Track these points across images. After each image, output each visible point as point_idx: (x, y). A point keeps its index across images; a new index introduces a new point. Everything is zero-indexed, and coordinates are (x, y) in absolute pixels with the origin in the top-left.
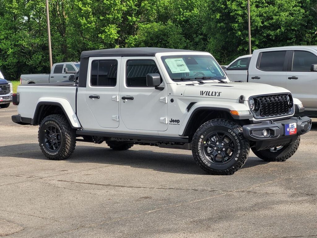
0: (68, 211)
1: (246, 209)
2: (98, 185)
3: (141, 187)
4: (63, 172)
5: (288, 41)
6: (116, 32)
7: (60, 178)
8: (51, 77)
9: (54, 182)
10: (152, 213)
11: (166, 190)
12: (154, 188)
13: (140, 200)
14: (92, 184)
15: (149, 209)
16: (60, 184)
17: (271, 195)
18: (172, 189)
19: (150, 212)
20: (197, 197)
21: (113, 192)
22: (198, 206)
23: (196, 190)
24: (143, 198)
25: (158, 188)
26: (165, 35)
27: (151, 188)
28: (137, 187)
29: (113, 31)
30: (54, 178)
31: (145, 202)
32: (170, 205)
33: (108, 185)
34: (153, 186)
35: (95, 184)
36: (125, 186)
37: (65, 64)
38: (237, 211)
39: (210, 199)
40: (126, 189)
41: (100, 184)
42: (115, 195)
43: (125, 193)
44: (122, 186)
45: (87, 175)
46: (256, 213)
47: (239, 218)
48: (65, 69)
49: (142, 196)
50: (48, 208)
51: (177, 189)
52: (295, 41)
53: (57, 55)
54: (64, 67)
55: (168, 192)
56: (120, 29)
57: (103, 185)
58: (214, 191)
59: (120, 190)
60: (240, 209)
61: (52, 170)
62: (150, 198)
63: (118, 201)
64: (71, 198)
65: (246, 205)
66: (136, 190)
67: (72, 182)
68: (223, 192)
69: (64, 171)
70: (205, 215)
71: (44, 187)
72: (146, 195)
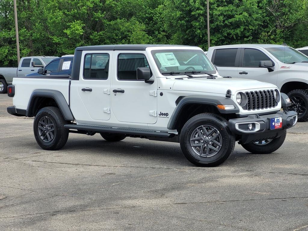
0: (43, 184)
1: (195, 182)
2: (69, 164)
3: (106, 166)
4: (36, 155)
5: (245, 39)
6: (81, 28)
7: (34, 159)
8: (19, 71)
9: (29, 162)
10: (116, 185)
11: (128, 168)
12: (117, 166)
13: (106, 176)
14: (63, 163)
15: (113, 182)
16: (34, 164)
17: (217, 171)
18: (133, 167)
19: (114, 184)
20: (154, 173)
21: (81, 169)
22: (155, 180)
23: (153, 168)
24: (108, 174)
25: (121, 167)
26: (129, 31)
27: (115, 166)
28: (102, 166)
29: (78, 27)
30: (29, 159)
31: (109, 177)
32: (131, 179)
33: (77, 164)
34: (116, 165)
35: (66, 164)
36: (92, 165)
37: (32, 58)
38: (188, 183)
39: (165, 175)
40: (93, 167)
41: (70, 163)
42: (83, 172)
43: (92, 171)
44: (89, 165)
45: (58, 156)
46: (203, 185)
47: (188, 188)
48: (32, 63)
49: (107, 172)
50: (25, 182)
51: (137, 167)
52: (251, 39)
53: (24, 49)
54: (32, 61)
55: (130, 169)
56: (85, 25)
57: (72, 164)
58: (169, 168)
59: (88, 168)
60: (190, 182)
61: (26, 152)
62: (114, 174)
63: (86, 176)
64: (45, 174)
65: (196, 179)
66: (102, 168)
67: (45, 162)
68: (176, 170)
69: (37, 153)
70: (160, 186)
71: (20, 166)
72: (110, 172)
